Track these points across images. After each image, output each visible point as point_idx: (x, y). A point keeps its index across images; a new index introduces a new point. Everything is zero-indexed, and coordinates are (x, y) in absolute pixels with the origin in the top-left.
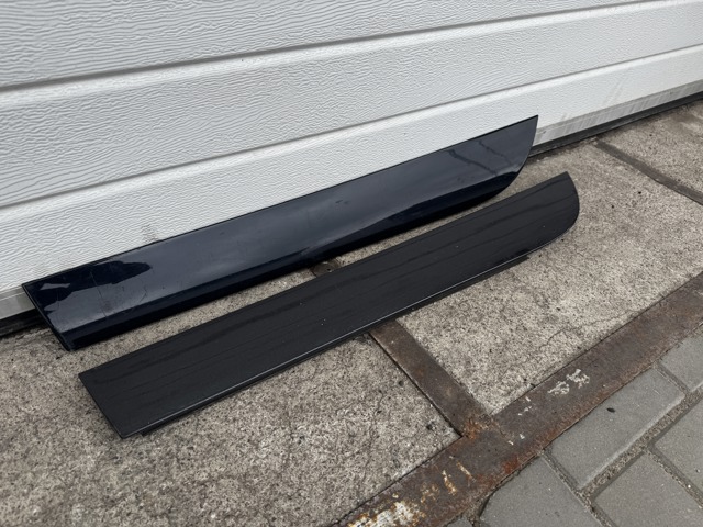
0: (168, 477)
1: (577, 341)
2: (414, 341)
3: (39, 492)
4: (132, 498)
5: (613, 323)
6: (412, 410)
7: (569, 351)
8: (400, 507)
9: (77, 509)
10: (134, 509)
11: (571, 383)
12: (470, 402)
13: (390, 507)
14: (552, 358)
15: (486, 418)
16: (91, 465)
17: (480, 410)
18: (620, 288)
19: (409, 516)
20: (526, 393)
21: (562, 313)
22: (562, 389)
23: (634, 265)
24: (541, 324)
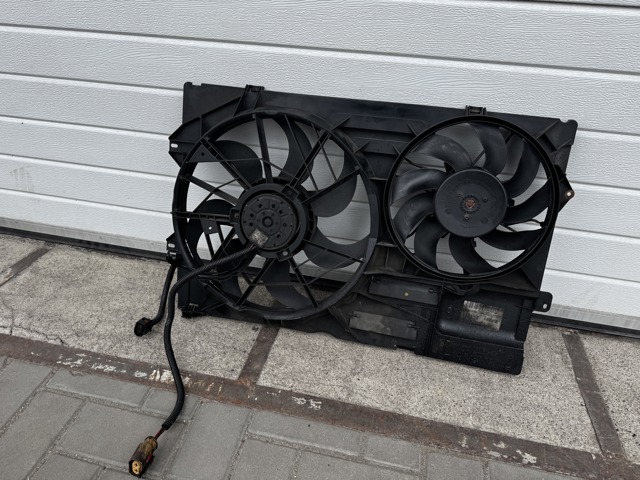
1: (343, 396)
2: (273, 343)
3: (123, 305)
5: (378, 405)
6: (235, 361)
7: (332, 396)
9: (124, 314)
11: (308, 403)
12: (257, 375)
13: (184, 376)
14: (318, 391)
15: (254, 383)
17: (257, 380)
18: (415, 399)
20: (283, 391)
21: (358, 382)
22: (300, 401)
23: (448, 398)
24: (338, 378)
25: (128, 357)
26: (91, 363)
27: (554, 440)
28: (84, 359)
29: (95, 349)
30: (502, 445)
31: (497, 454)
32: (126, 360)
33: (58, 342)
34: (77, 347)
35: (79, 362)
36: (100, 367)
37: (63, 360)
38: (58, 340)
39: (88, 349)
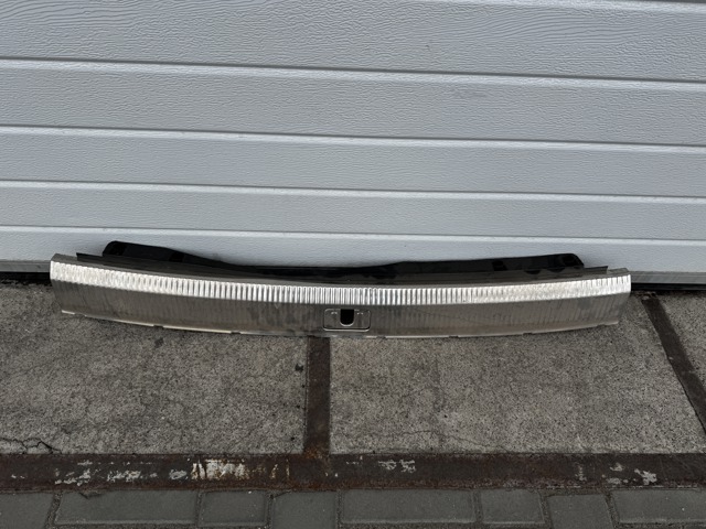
0: (158, 390)
1: (435, 443)
2: (328, 386)
3: (110, 366)
4: (139, 390)
7: (422, 446)
8: (241, 466)
9: (118, 381)
10: (137, 395)
11: (400, 466)
13: (236, 464)
15: (327, 453)
16: (134, 365)
19: (242, 473)
20: (364, 455)
21: (445, 420)
22: (389, 466)
23: (548, 417)
24: (421, 419)
25: (150, 450)
26: (104, 472)
27: (667, 447)
28: (92, 468)
29: (100, 449)
30: (619, 468)
31: (616, 481)
32: (151, 457)
33: (43, 450)
34: (73, 451)
35: (86, 475)
36: (119, 476)
37: (62, 477)
38: (42, 446)
39: (90, 451)
